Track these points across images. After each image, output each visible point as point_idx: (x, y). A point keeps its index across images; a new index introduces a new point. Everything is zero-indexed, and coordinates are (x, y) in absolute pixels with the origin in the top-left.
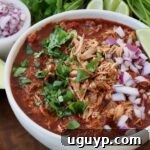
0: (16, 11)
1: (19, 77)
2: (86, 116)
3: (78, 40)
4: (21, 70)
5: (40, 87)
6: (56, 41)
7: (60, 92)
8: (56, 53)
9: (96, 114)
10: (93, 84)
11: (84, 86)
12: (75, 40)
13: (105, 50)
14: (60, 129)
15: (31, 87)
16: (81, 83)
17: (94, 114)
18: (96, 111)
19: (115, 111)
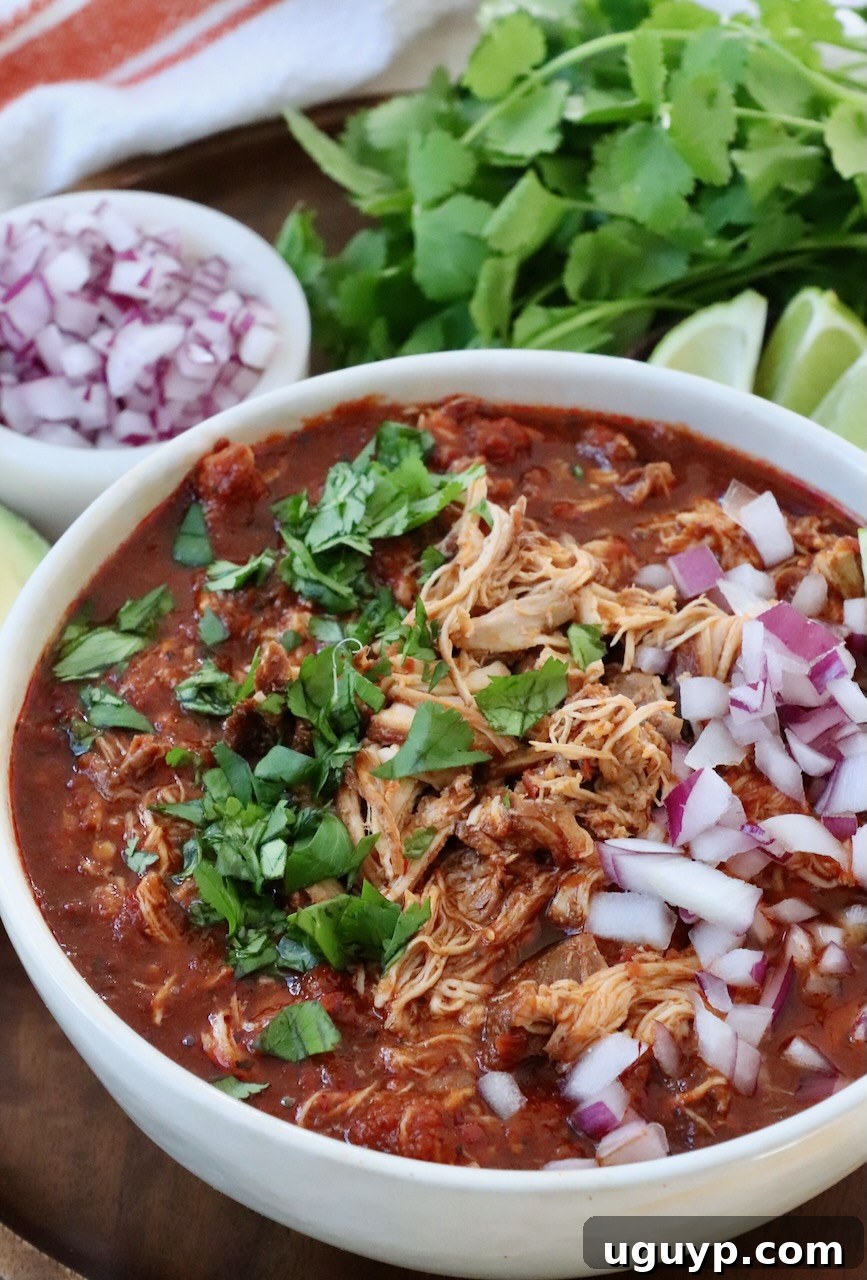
0: (228, 303)
1: (83, 683)
2: (393, 991)
3: (485, 528)
4: (110, 646)
5: (185, 769)
6: (356, 512)
7: (280, 817)
8: (338, 585)
9: (464, 990)
10: (494, 811)
11: (435, 812)
12: (465, 529)
13: (628, 619)
14: (218, 1036)
15: (132, 756)
16: (426, 790)
17: (449, 993)
18: (471, 972)
19: (573, 1001)
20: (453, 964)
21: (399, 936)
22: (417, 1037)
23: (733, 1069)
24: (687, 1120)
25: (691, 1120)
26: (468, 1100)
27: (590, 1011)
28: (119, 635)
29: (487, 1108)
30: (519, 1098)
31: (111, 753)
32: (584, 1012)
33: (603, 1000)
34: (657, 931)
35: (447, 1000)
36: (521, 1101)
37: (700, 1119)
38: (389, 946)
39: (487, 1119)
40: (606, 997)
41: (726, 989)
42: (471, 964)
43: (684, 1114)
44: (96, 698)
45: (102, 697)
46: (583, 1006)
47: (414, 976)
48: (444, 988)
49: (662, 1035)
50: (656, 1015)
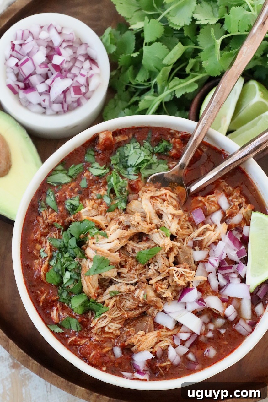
1: (51, 186)
2: (96, 324)
9: (115, 326)
17: (111, 327)
18: (118, 322)
19: (141, 341)
20: (113, 320)
21: (100, 312)
22: (101, 335)
23: (173, 361)
24: (158, 370)
25: (159, 370)
26: (109, 351)
27: (144, 344)
28: (67, 176)
29: (113, 354)
30: (121, 354)
31: (45, 216)
32: (143, 344)
33: (148, 342)
34: (171, 325)
35: (109, 328)
36: (121, 355)
37: (162, 371)
38: (97, 313)
39: (112, 356)
40: (150, 341)
41: (179, 340)
42: (119, 320)
43: (158, 369)
44: (50, 195)
45: (51, 195)
46: (143, 342)
47: (103, 320)
48: (109, 325)
49: (160, 349)
50: (161, 344)
